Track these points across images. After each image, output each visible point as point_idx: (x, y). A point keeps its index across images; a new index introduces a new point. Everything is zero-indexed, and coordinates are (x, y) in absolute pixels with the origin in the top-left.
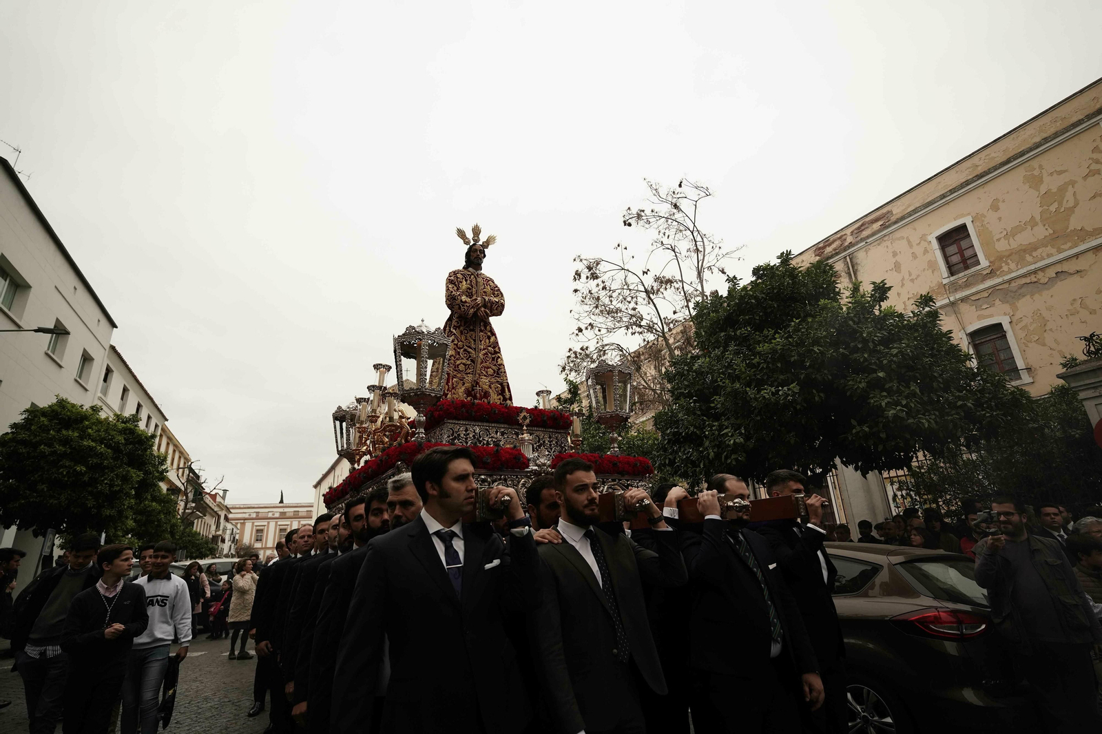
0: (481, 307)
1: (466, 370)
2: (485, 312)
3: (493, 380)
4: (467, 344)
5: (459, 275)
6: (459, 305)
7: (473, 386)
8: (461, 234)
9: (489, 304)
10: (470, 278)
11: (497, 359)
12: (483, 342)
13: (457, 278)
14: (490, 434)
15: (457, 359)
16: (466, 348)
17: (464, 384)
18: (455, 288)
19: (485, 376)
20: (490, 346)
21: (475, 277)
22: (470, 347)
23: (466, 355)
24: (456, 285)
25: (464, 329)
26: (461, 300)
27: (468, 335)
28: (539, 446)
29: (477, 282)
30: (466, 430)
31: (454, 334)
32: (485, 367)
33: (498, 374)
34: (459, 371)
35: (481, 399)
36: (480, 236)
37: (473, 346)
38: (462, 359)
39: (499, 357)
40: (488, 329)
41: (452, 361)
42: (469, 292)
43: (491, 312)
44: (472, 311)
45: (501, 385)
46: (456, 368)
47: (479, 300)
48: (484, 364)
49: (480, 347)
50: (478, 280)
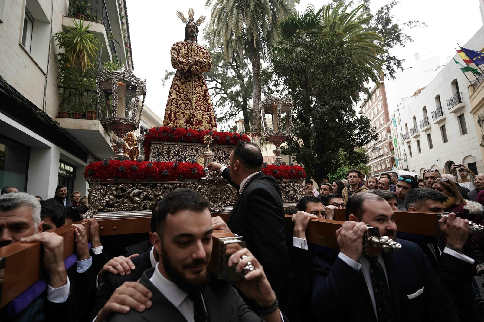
0: (193, 65)
1: (186, 107)
2: (196, 68)
3: (204, 113)
4: (186, 90)
5: (179, 45)
6: (178, 64)
7: (190, 117)
8: (180, 15)
9: (199, 63)
10: (187, 46)
11: (207, 100)
12: (197, 89)
13: (179, 46)
14: (187, 151)
15: (179, 100)
16: (186, 93)
17: (184, 116)
18: (176, 53)
19: (199, 110)
20: (202, 92)
21: (191, 46)
22: (188, 92)
23: (185, 98)
24: (177, 51)
25: (184, 81)
26: (179, 61)
27: (187, 85)
28: (225, 158)
29: (192, 49)
30: (169, 148)
31: (177, 84)
32: (199, 105)
33: (208, 110)
34: (181, 108)
35: (196, 125)
36: (194, 17)
37: (190, 91)
38: (183, 100)
39: (208, 99)
40: (201, 81)
41: (175, 102)
42: (186, 56)
43: (201, 69)
44: (186, 68)
45: (210, 116)
46: (178, 106)
47: (191, 60)
48: (198, 103)
49: (194, 91)
50: (193, 47)
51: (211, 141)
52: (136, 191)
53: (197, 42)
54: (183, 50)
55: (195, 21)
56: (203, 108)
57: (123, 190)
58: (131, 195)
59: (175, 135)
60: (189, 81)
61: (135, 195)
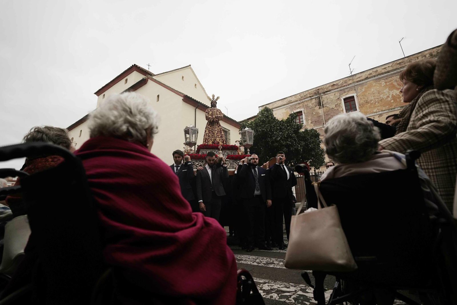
1: (212, 136)
3: (220, 139)
6: (208, 119)
7: (214, 141)
9: (217, 117)
10: (212, 110)
13: (208, 111)
16: (212, 130)
17: (212, 140)
26: (209, 117)
31: (208, 127)
40: (219, 124)
41: (207, 135)
42: (212, 115)
43: (218, 119)
44: (212, 120)
45: (223, 140)
46: (209, 136)
47: (214, 116)
48: (218, 134)
49: (216, 129)
50: (215, 110)
51: (221, 148)
52: (198, 163)
53: (216, 107)
54: (210, 112)
55: (215, 99)
56: (219, 136)
57: (194, 163)
58: (196, 164)
59: (208, 147)
60: (213, 125)
61: (197, 164)
